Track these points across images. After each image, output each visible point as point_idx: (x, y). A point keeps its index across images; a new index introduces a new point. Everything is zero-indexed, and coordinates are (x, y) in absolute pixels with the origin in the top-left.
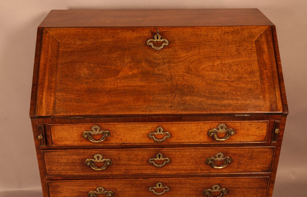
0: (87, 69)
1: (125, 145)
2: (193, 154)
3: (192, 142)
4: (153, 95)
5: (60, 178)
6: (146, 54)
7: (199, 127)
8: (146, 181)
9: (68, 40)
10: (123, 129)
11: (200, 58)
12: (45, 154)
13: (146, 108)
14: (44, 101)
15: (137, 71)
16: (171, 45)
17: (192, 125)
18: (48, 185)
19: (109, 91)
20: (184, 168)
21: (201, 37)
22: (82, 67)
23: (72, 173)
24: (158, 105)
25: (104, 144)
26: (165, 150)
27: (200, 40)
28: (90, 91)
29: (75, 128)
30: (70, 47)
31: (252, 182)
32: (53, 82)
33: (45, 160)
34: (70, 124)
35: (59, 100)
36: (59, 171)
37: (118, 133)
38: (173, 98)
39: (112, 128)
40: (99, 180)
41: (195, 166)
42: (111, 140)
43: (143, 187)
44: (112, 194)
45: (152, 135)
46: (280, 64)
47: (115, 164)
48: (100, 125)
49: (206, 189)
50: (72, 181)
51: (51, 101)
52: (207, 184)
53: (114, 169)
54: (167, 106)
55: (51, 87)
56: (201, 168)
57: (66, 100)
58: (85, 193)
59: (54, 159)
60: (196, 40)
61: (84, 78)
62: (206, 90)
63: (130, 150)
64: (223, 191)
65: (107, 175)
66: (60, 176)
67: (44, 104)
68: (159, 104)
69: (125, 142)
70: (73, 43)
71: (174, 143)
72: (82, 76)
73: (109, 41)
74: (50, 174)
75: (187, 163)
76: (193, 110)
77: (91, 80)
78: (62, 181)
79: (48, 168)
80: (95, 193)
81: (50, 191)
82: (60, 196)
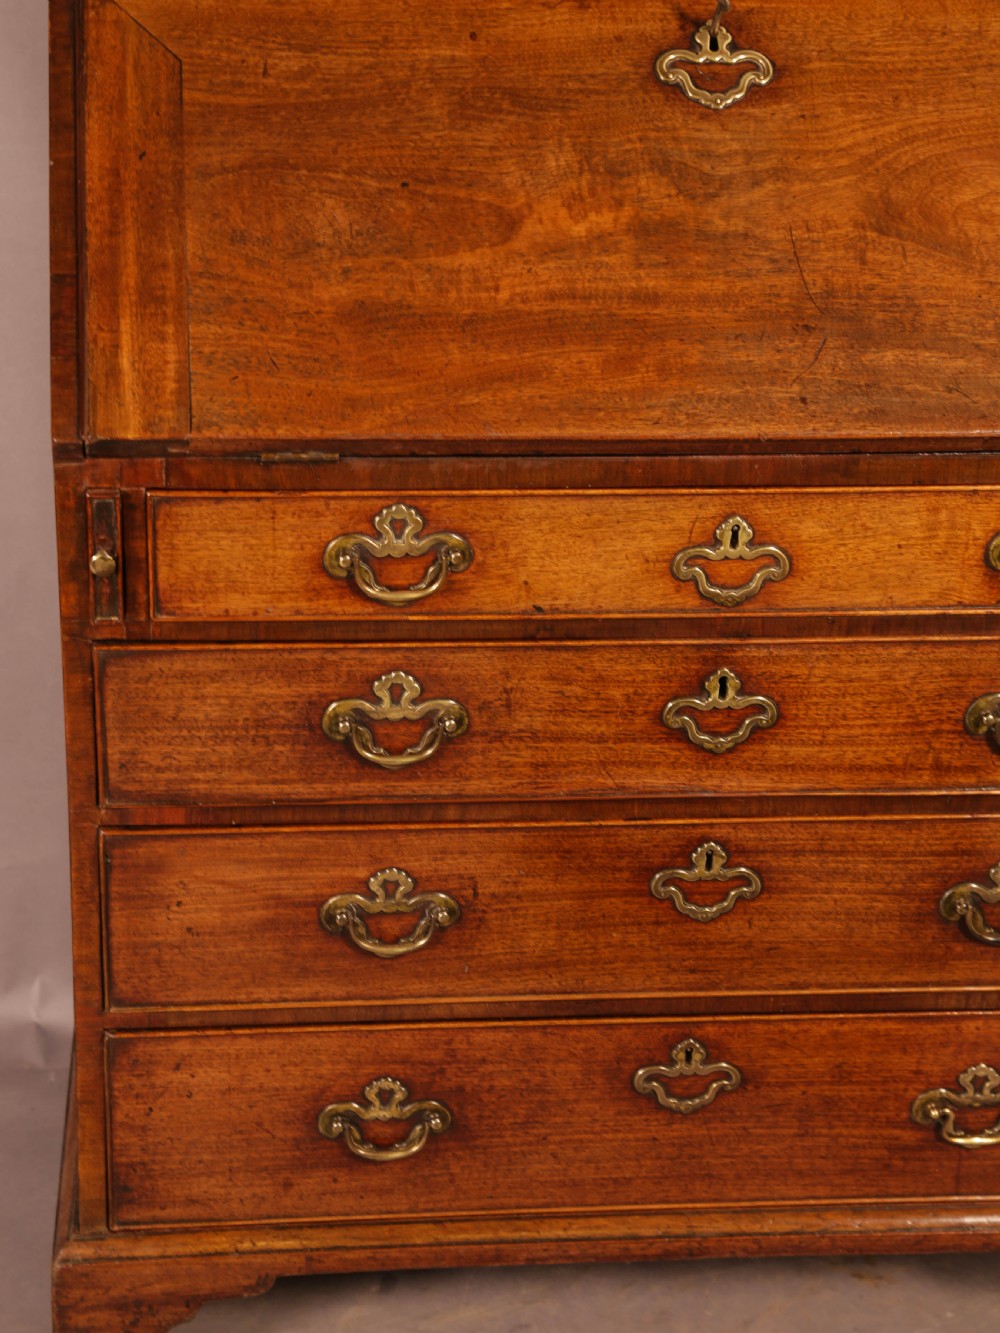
0: (347, 204)
1: (548, 617)
2: (902, 672)
3: (898, 603)
4: (700, 342)
5: (177, 816)
6: (658, 129)
7: (943, 516)
8: (640, 835)
9: (228, 49)
10: (545, 526)
11: (944, 155)
12: (112, 669)
13: (673, 405)
14: (125, 362)
15: (616, 220)
16: (786, 81)
17: (907, 504)
18: (106, 856)
19: (470, 321)
20: (850, 755)
21: (946, 44)
22: (316, 194)
23: (246, 782)
24: (735, 391)
25: (434, 614)
26: (755, 653)
27: (940, 56)
28: (364, 317)
29: (290, 520)
30: (241, 84)
32: (164, 266)
33: (109, 704)
34: (264, 494)
35: (210, 362)
36: (178, 770)
37: (513, 552)
38: (811, 358)
39: (482, 522)
40: (391, 827)
41: (908, 748)
42: (473, 588)
43: (620, 870)
44: (451, 912)
45: (691, 561)
47: (484, 734)
48: (424, 503)
49: (959, 884)
50: (244, 830)
51: (166, 362)
52: (964, 853)
53: (473, 760)
54: (780, 400)
55: (159, 293)
56: (937, 760)
57: (244, 360)
58: (306, 905)
59: (157, 698)
60: (919, 58)
61: (330, 249)
62: (983, 316)
63: (567, 649)
65: (434, 797)
66: (175, 800)
67: (128, 378)
68: (738, 387)
69: (545, 604)
70: (256, 65)
71: (805, 610)
72: (320, 240)
73: (453, 59)
74: (124, 787)
75: (865, 730)
76: (916, 420)
77: (368, 262)
78: (186, 832)
79: (117, 757)
80: (358, 907)
81: (113, 895)
82: (168, 924)
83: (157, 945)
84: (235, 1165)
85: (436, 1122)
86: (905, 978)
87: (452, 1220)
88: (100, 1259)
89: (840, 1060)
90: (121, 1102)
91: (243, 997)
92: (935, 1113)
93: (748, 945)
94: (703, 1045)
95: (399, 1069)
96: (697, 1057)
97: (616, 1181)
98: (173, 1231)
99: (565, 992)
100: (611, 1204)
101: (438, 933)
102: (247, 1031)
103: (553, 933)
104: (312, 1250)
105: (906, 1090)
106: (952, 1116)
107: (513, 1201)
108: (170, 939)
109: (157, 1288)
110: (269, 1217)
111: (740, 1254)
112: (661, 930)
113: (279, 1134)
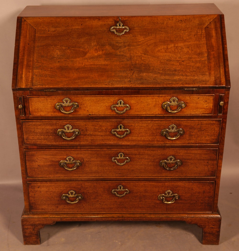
0: (60, 51)
1: (91, 116)
2: (150, 125)
3: (148, 114)
4: (114, 72)
5: (35, 147)
6: (110, 39)
7: (154, 100)
8: (109, 151)
9: (43, 28)
10: (90, 101)
11: (156, 42)
12: (23, 124)
13: (109, 82)
14: (23, 76)
15: (102, 53)
16: (131, 31)
17: (148, 98)
18: (25, 153)
19: (78, 69)
20: (143, 139)
21: (157, 25)
22: (55, 50)
23: (46, 142)
24: (119, 80)
25: (73, 115)
26: (125, 122)
27: (156, 27)
28: (61, 69)
29: (49, 100)
30: (45, 33)
31: (203, 154)
32: (31, 61)
33: (23, 129)
34: (45, 96)
35: (36, 76)
36: (35, 140)
37: (85, 105)
38: (132, 74)
39: (80, 101)
40: (69, 150)
41: (152, 138)
42: (79, 111)
43: (107, 157)
44: (80, 164)
45: (114, 107)
46: (226, 46)
47: (83, 135)
48: (70, 98)
49: (163, 160)
50: (46, 150)
51: (30, 76)
52: (163, 155)
53: (81, 139)
54: (126, 81)
55: (29, 65)
56: (157, 139)
57: (42, 75)
58: (57, 162)
59: (31, 128)
60: (153, 27)
61: (57, 58)
62: (160, 68)
63: (95, 121)
64: (177, 162)
65: (76, 145)
66: (35, 145)
67: (24, 78)
68: (119, 79)
69: (91, 114)
70: (47, 30)
71: (133, 115)
72: (55, 57)
73: (78, 28)
74: (27, 143)
75: (145, 135)
76: (148, 84)
77: (62, 60)
78: (37, 150)
79: (25, 138)
80: (65, 162)
81: (26, 160)
82: (35, 164)
83: (34, 168)
84: (49, 203)
85: (80, 198)
86: (155, 176)
87: (84, 214)
88: (28, 218)
89: (145, 189)
90: (30, 193)
91: (48, 176)
92: (161, 198)
93: (129, 170)
94: (123, 186)
95: (73, 189)
96: (122, 188)
97: (110, 208)
98: (40, 214)
99: (99, 177)
100: (110, 212)
101: (78, 167)
102: (49, 182)
103: (97, 167)
104: (61, 217)
105: (157, 194)
106: (164, 199)
107: (94, 211)
108: (36, 167)
109: (37, 223)
110: (55, 212)
111: (131, 220)
112: (114, 167)
113: (55, 199)
